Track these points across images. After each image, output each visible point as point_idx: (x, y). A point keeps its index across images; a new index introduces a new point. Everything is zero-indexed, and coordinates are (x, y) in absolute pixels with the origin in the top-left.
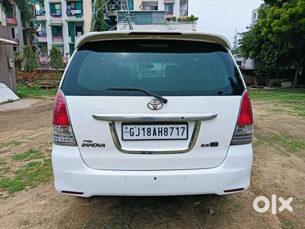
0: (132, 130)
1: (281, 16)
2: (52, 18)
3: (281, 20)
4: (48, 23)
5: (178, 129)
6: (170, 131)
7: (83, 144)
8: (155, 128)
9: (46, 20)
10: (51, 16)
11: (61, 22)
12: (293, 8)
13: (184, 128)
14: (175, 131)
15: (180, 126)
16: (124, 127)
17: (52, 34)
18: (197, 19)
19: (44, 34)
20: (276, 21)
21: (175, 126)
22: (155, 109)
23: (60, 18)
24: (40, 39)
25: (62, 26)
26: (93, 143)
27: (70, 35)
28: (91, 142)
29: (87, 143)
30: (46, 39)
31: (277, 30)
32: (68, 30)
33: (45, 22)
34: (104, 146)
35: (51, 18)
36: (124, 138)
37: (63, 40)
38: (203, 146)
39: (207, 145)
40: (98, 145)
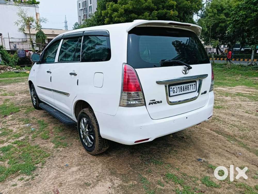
0: (174, 89)
1: (119, 10)
3: (118, 13)
6: (189, 87)
7: (150, 103)
8: (183, 86)
12: (125, 5)
14: (192, 87)
15: (193, 83)
16: (170, 87)
18: (38, 3)
20: (116, 13)
22: (186, 74)
26: (156, 101)
28: (154, 100)
29: (152, 102)
31: (117, 20)
34: (161, 102)
36: (171, 95)
38: (202, 94)
40: (158, 102)
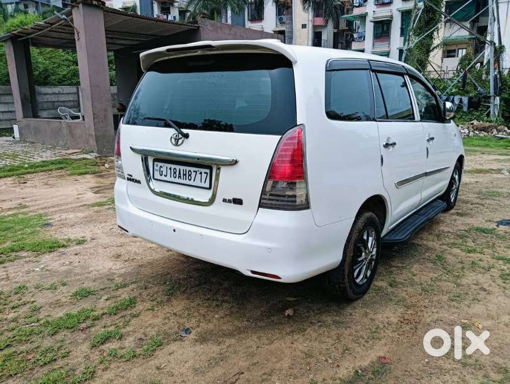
0: (161, 168)
2: (377, 8)
4: (369, 18)
5: (201, 173)
6: (193, 174)
7: (127, 178)
8: (180, 169)
9: (367, 13)
10: (375, 5)
11: (389, 14)
13: (207, 173)
14: (198, 176)
15: (203, 170)
16: (155, 163)
17: (374, 36)
19: (361, 37)
21: (199, 169)
22: (177, 145)
23: (390, 6)
24: (355, 45)
25: (391, 21)
26: (133, 178)
27: (402, 34)
28: (132, 176)
29: (129, 177)
30: (364, 45)
32: (400, 26)
33: (365, 16)
34: (140, 183)
35: (374, 8)
36: (155, 177)
37: (389, 44)
38: (224, 200)
39: (229, 201)
40: (136, 181)
